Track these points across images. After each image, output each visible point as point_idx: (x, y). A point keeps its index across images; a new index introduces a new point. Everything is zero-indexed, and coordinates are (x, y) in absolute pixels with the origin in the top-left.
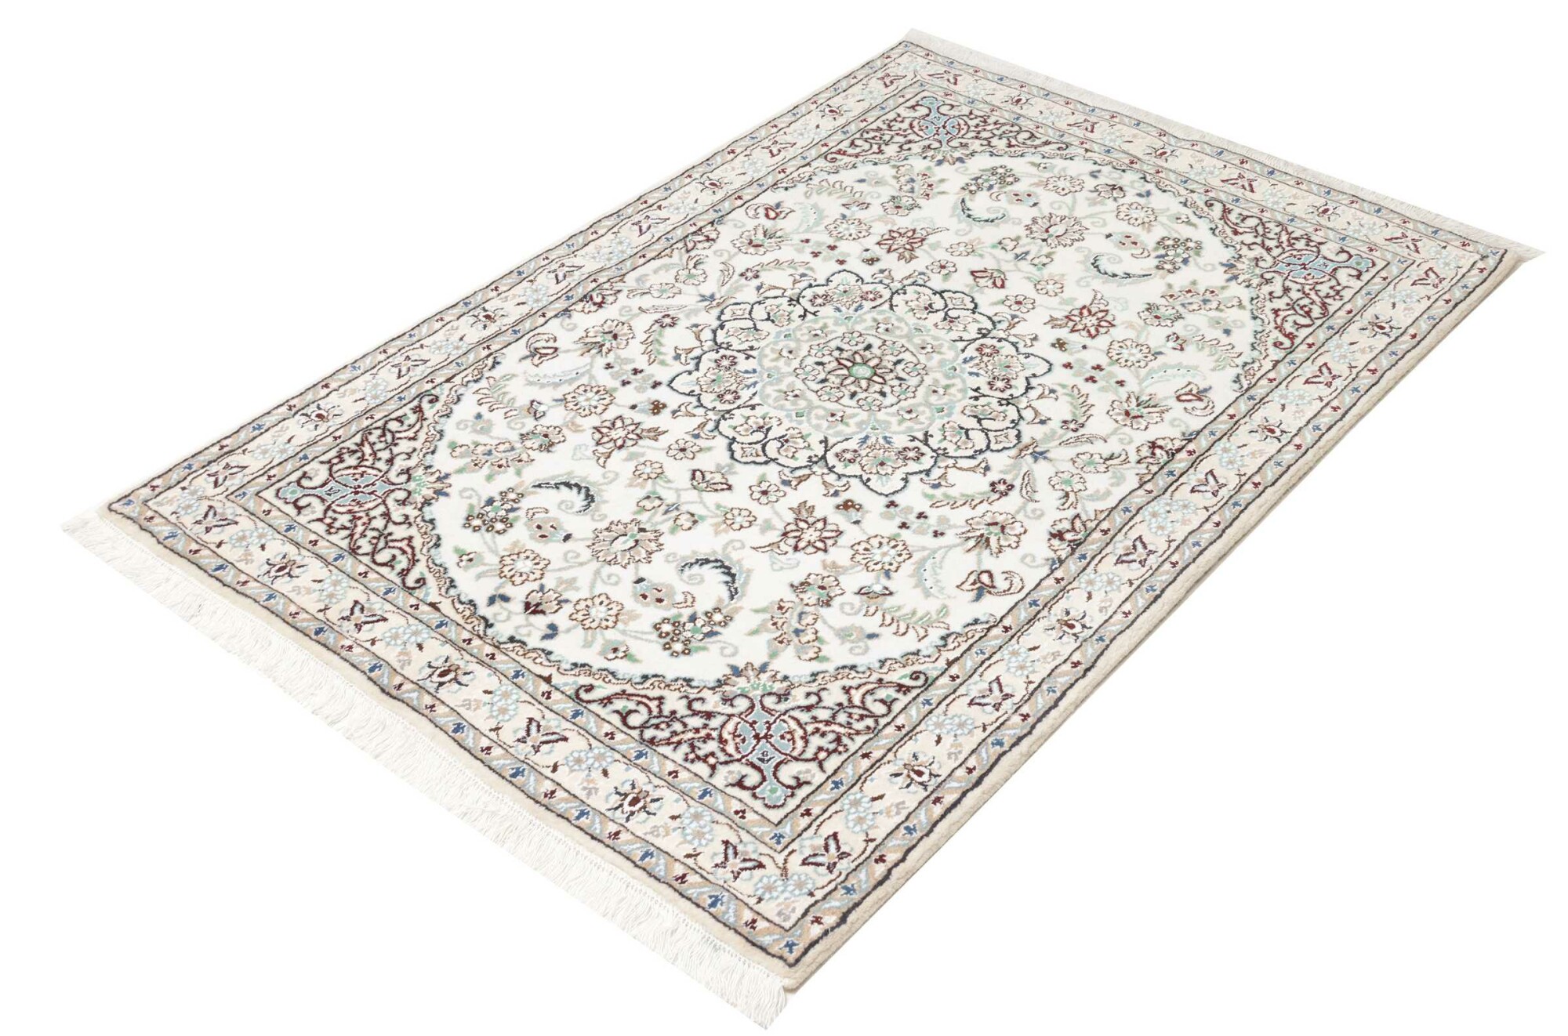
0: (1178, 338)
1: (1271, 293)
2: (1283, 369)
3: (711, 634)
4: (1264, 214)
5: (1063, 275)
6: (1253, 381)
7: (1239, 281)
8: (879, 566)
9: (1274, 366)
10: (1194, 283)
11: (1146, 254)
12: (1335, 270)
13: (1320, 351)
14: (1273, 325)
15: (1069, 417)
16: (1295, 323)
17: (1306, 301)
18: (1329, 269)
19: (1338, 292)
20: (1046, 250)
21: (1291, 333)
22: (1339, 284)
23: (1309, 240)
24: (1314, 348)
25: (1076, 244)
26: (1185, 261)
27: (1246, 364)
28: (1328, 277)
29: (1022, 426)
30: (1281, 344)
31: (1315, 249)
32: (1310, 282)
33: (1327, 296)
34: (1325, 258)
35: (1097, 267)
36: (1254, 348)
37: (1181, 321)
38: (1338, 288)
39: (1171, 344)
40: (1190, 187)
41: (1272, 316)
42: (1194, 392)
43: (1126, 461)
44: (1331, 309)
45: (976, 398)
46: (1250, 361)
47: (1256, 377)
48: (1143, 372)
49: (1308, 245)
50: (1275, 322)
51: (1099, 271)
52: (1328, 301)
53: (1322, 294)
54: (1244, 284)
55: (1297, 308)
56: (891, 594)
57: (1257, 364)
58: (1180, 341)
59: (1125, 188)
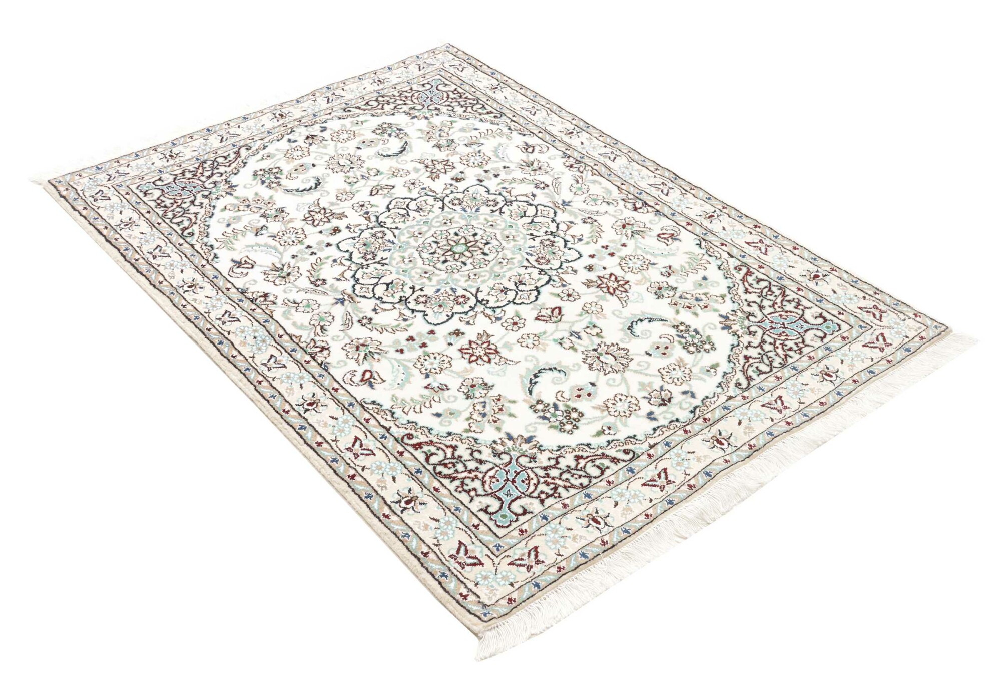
0: (443, 389)
1: (480, 452)
2: (378, 431)
3: (263, 182)
4: (604, 483)
5: (544, 350)
6: (371, 412)
7: (506, 441)
8: (281, 234)
9: (383, 427)
10: (511, 415)
11: (561, 399)
12: (500, 499)
13: (391, 457)
14: (435, 440)
15: (373, 322)
16: (432, 454)
17: (460, 467)
18: (500, 494)
19: (468, 492)
20: (580, 348)
21: (421, 448)
22: (478, 495)
23: (548, 496)
24: (397, 455)
25: (587, 365)
26: (544, 418)
27: (393, 413)
28: (490, 491)
29: (374, 301)
30: (409, 438)
31: (535, 494)
32: (487, 478)
33: (463, 483)
34: (518, 498)
35: (550, 369)
36: (409, 422)
37: (465, 397)
38: (473, 493)
39: (435, 384)
40: (659, 447)
41: (448, 443)
42: (372, 380)
43: (316, 334)
44: (446, 482)
45: (413, 288)
46: (395, 416)
47: (375, 415)
48: (411, 365)
49: (542, 492)
50: (441, 443)
51: (544, 369)
52: (457, 483)
53: (467, 481)
54: (499, 441)
55: (454, 461)
56: (256, 235)
57: (389, 417)
58: (437, 389)
59: (663, 408)
